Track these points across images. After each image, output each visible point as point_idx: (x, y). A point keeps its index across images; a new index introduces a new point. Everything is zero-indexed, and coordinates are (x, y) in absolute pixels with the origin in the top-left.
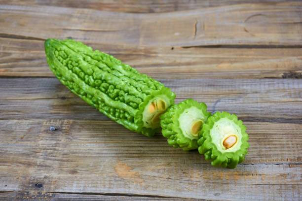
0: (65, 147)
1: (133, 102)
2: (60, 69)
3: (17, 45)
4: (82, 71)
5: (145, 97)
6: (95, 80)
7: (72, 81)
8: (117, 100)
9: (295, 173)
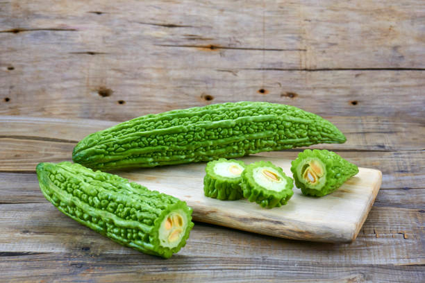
1: (147, 219)
2: (58, 194)
4: (85, 193)
5: (160, 212)
6: (100, 201)
7: (74, 206)
8: (129, 219)
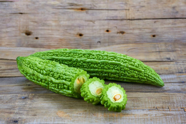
0: (30, 105)
1: (68, 79)
2: (26, 70)
3: (5, 63)
4: (39, 69)
5: (74, 75)
6: (46, 72)
7: (34, 75)
8: (59, 79)
9: (152, 113)
